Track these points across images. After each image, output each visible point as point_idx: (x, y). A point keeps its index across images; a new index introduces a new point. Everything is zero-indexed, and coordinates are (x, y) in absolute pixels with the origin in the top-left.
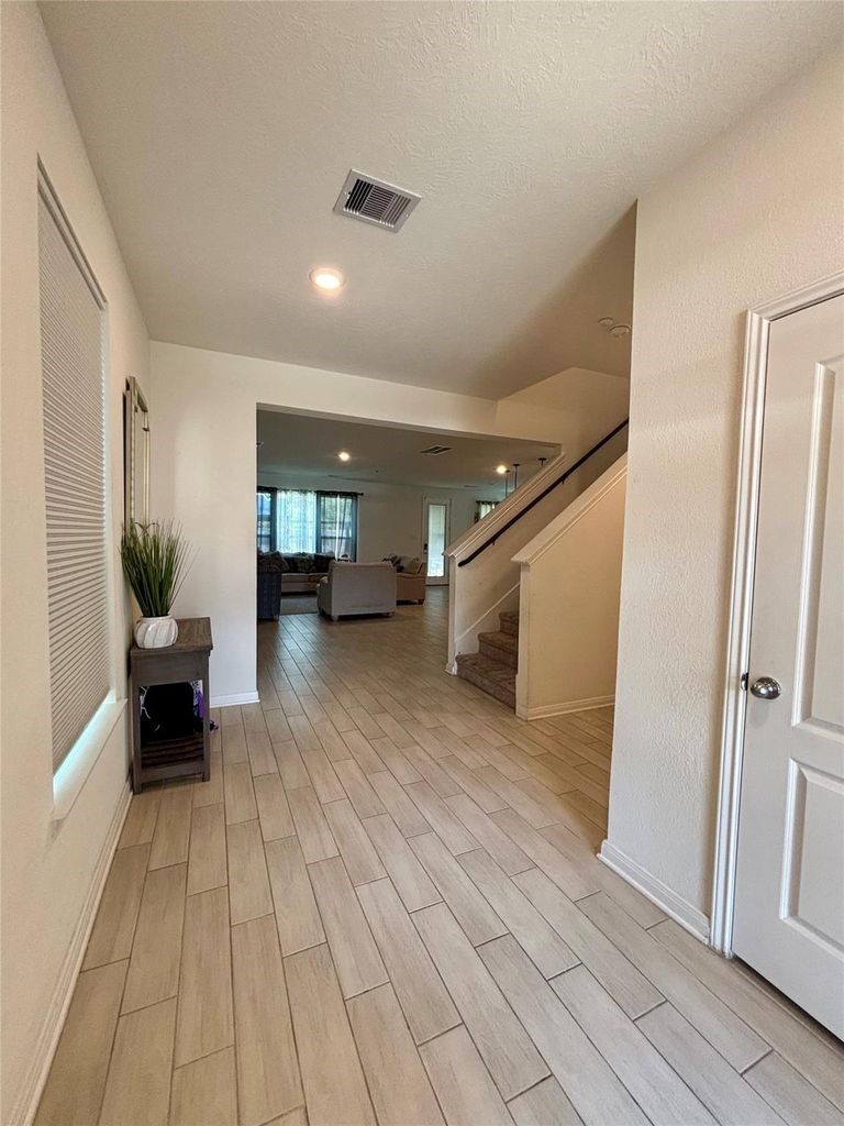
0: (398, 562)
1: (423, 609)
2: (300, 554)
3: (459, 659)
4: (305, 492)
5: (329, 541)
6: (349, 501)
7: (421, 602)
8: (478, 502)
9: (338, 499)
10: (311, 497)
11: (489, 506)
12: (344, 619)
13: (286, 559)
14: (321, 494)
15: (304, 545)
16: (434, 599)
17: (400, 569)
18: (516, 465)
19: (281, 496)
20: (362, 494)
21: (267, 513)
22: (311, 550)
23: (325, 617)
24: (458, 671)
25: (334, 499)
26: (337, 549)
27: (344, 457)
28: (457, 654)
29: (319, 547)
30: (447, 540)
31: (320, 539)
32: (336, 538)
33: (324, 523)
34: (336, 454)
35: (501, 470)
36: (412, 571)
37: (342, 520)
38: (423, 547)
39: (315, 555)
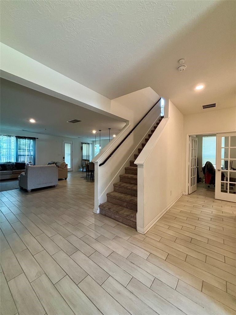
0: (55, 164)
2: (8, 162)
3: (101, 206)
4: (10, 136)
5: (22, 157)
6: (31, 141)
7: (66, 179)
8: (82, 143)
9: (27, 140)
10: (13, 139)
11: (85, 144)
12: (34, 191)
14: (18, 137)
15: (10, 158)
18: (100, 130)
20: (38, 138)
22: (13, 160)
23: (24, 190)
24: (100, 211)
25: (24, 140)
26: (26, 160)
27: (32, 121)
29: (17, 159)
30: (72, 156)
31: (18, 156)
32: (26, 155)
33: (20, 149)
34: (28, 120)
35: (94, 132)
36: (62, 167)
37: (28, 149)
38: (63, 158)
39: (16, 163)
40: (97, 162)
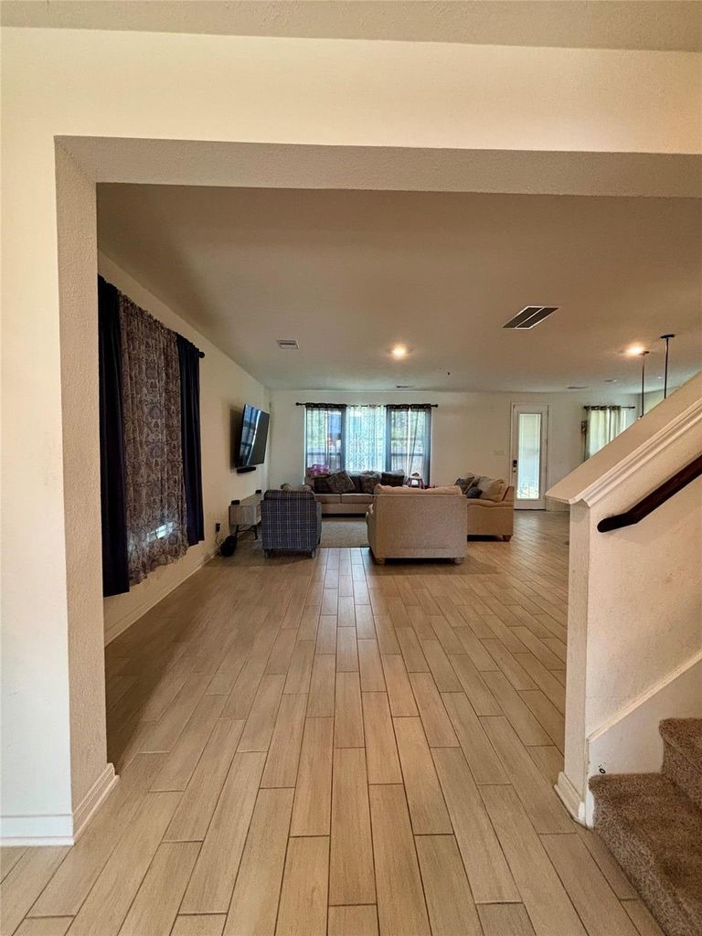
0: (475, 485)
1: (510, 550)
2: (368, 473)
3: (601, 784)
4: (373, 406)
5: (399, 458)
6: (421, 414)
7: (507, 539)
8: (586, 408)
9: (410, 412)
10: (381, 412)
11: (601, 413)
13: (353, 478)
14: (391, 408)
15: (373, 461)
16: (526, 530)
17: (478, 494)
18: (667, 337)
19: (350, 412)
20: (436, 406)
21: (336, 431)
22: (380, 469)
25: (404, 413)
26: (411, 468)
27: (399, 352)
28: (593, 771)
29: (388, 466)
30: (544, 456)
31: (390, 456)
32: (407, 455)
33: (394, 439)
34: (389, 351)
35: (635, 350)
36: (494, 497)
37: (413, 437)
38: (511, 464)
39: (383, 474)
40: (582, 503)
